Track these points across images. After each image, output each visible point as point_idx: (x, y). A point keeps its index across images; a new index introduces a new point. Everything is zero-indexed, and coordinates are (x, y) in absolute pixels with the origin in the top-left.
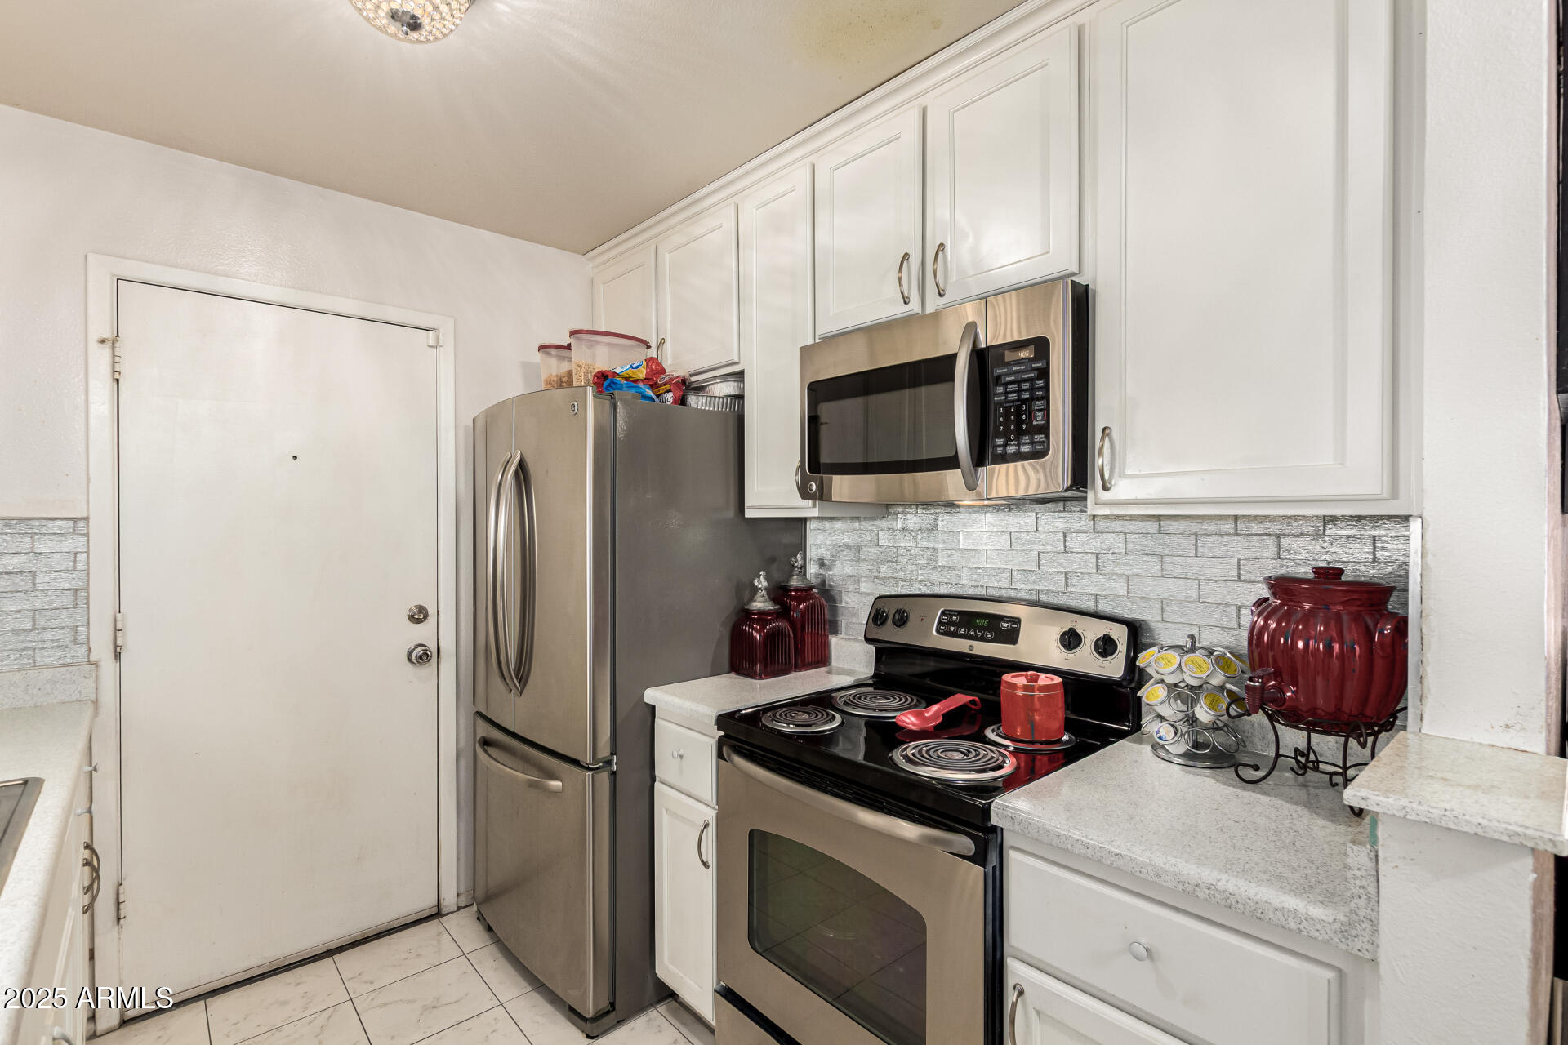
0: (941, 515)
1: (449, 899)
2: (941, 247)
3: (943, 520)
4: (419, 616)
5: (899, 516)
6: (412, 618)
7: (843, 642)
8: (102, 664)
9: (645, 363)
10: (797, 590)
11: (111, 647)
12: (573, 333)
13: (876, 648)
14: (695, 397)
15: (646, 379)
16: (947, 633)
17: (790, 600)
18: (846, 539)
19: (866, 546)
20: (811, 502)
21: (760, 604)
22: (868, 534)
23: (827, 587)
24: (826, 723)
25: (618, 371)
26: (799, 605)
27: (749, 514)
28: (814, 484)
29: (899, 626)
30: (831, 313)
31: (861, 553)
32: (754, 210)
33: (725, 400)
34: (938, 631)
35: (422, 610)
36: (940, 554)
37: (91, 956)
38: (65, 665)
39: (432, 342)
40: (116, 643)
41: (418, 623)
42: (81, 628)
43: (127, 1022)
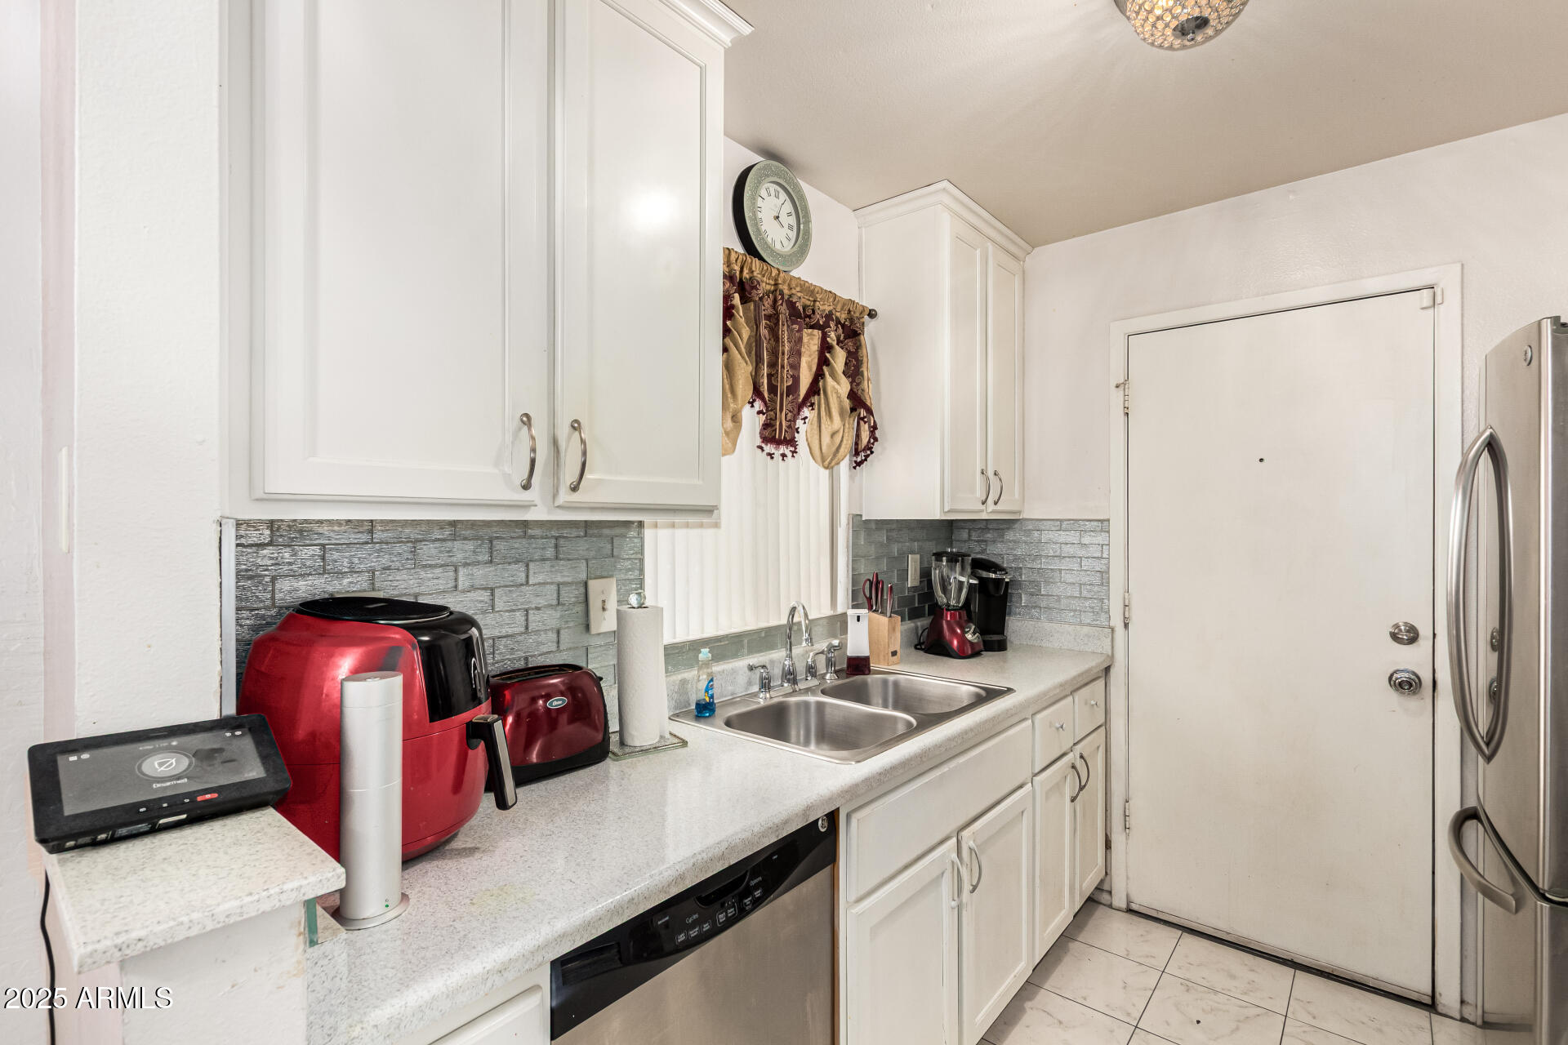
1: (1450, 1000)
4: (1406, 636)
11: (1122, 618)
35: (1412, 629)
37: (1108, 845)
38: (1097, 626)
39: (1427, 302)
40: (1124, 615)
41: (1405, 644)
42: (1106, 601)
43: (1130, 911)
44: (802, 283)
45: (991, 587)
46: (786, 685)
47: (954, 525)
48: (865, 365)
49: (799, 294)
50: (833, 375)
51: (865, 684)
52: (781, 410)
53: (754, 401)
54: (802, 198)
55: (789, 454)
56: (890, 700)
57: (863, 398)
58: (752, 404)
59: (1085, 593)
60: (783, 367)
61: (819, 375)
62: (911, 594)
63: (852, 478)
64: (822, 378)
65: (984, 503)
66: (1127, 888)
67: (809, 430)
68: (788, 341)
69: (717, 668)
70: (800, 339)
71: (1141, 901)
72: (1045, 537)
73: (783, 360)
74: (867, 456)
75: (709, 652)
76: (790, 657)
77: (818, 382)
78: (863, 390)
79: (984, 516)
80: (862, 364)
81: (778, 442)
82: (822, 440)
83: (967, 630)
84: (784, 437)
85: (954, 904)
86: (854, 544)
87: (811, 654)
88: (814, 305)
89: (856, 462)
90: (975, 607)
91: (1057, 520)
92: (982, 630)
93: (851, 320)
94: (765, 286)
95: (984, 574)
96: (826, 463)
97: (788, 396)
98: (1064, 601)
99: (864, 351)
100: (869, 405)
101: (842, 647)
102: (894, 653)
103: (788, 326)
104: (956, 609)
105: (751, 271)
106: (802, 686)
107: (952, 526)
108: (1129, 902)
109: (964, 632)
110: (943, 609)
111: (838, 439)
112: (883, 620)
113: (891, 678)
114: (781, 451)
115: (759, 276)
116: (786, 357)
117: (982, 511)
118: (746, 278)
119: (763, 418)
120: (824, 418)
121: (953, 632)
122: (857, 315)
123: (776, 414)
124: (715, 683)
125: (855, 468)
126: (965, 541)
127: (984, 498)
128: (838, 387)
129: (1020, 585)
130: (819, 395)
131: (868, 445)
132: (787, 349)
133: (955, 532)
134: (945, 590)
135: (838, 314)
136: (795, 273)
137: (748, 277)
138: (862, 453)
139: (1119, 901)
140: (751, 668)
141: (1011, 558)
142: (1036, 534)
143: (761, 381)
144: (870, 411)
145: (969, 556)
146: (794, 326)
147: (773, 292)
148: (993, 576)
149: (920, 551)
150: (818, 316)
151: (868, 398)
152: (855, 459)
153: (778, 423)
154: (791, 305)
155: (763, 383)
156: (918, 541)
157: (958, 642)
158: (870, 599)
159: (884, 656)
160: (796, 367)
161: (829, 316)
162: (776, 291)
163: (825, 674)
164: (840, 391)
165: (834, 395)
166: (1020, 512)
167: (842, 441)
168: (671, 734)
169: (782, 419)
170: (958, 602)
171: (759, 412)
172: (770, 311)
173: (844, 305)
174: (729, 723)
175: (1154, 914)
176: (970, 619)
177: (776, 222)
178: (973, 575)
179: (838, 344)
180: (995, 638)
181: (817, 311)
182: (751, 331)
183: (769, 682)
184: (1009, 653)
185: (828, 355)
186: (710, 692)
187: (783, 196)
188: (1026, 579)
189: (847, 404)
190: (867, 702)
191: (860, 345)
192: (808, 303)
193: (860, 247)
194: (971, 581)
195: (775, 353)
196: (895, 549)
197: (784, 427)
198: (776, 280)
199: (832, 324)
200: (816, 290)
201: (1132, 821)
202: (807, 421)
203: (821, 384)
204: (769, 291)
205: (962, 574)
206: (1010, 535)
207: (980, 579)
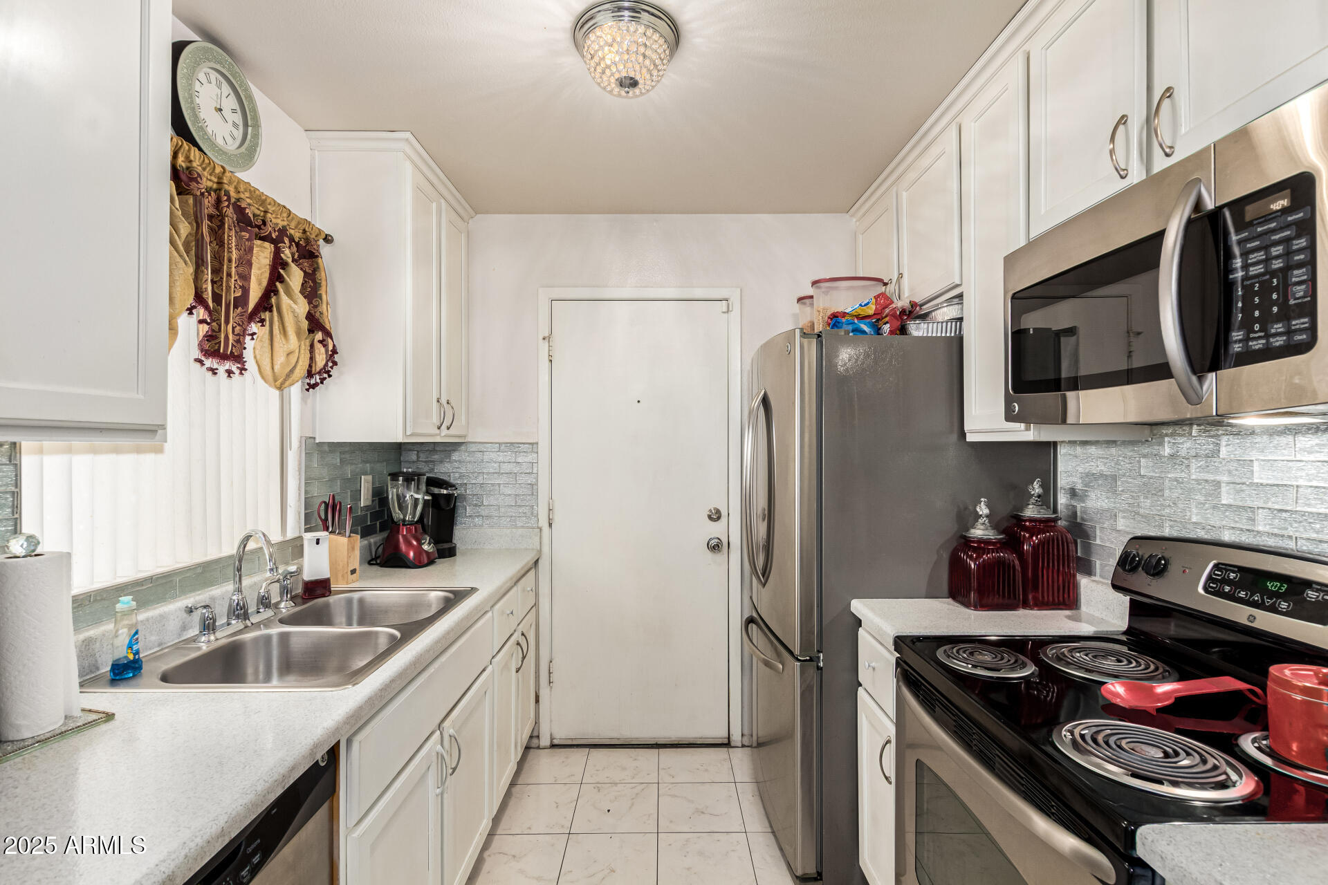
0: (1225, 438)
1: (736, 737)
2: (1169, 93)
3: (1227, 445)
4: (715, 516)
5: (1166, 439)
6: (710, 517)
7: (1093, 585)
8: (543, 528)
9: (874, 300)
10: (1031, 520)
11: (547, 519)
12: (815, 283)
13: (1131, 600)
14: (915, 326)
15: (874, 314)
16: (1219, 594)
17: (1021, 530)
18: (1101, 467)
19: (1124, 475)
20: (1023, 425)
21: (979, 532)
22: (1127, 461)
23: (1079, 520)
24: (1013, 669)
25: (847, 311)
26: (1031, 537)
27: (970, 438)
28: (1016, 405)
29: (1153, 575)
30: (1043, 211)
31: (1119, 483)
32: (973, 124)
33: (949, 324)
34: (1206, 589)
35: (718, 512)
36: (1224, 489)
37: (537, 701)
38: (528, 527)
39: (725, 309)
40: (549, 516)
41: (715, 521)
42: (535, 507)
43: (553, 746)
44: (252, 189)
45: (442, 503)
46: (233, 622)
47: (403, 447)
48: (323, 288)
49: (248, 200)
50: (289, 293)
51: (327, 606)
52: (227, 322)
53: (193, 307)
54: (250, 98)
55: (237, 372)
56: (355, 618)
57: (321, 321)
58: (190, 311)
59: (519, 503)
60: (229, 275)
61: (270, 291)
62: (364, 513)
63: (304, 400)
64: (275, 295)
65: (439, 428)
66: (551, 728)
67: (258, 347)
68: (236, 249)
69: (142, 616)
70: (251, 249)
71: (561, 735)
72: (486, 458)
73: (229, 268)
74: (322, 380)
75: (133, 600)
76: (239, 590)
77: (270, 298)
78: (321, 313)
79: (438, 440)
80: (320, 286)
81: (224, 357)
82: (275, 359)
83: (423, 542)
84: (231, 352)
85: (438, 791)
86: (307, 467)
87: (264, 585)
88: (264, 216)
89: (309, 384)
90: (429, 521)
91: (496, 443)
92: (436, 541)
93: (307, 240)
94: (207, 182)
95: (436, 491)
96: (278, 383)
97: (236, 307)
98: (502, 510)
99: (323, 274)
100: (328, 328)
101: (299, 571)
102: (353, 572)
103: (236, 232)
104: (411, 523)
105: (189, 160)
106: (255, 619)
107: (400, 448)
108: (552, 739)
109: (420, 544)
110: (399, 525)
111: (293, 359)
112: (342, 541)
113: (356, 596)
114: (227, 367)
115: (200, 168)
116: (234, 265)
117: (436, 435)
118: (180, 166)
119: (205, 328)
120: (278, 336)
121: (409, 544)
122: (313, 236)
123: (220, 326)
124: (140, 636)
125: (308, 390)
126: (414, 462)
127: (439, 424)
128: (293, 306)
129: (465, 498)
130: (271, 311)
131: (324, 368)
132: (234, 256)
133: (403, 453)
134: (400, 508)
135: (292, 232)
136: (243, 176)
137: (184, 165)
138: (316, 377)
139: (545, 741)
140: (190, 611)
141: (457, 475)
142: (479, 455)
143: (204, 286)
144: (328, 334)
145: (424, 475)
146: (243, 233)
147: (215, 191)
148: (445, 492)
149: (372, 472)
150: (270, 229)
151: (327, 322)
152: (308, 381)
153: (223, 336)
154: (240, 211)
155: (206, 288)
156: (370, 462)
157: (414, 554)
158: (325, 521)
159: (343, 576)
160: (245, 277)
161: (283, 231)
162: (220, 190)
163: (278, 603)
164: (297, 310)
165: (291, 315)
166: (465, 437)
167: (297, 362)
168: (83, 710)
169: (228, 331)
170: (414, 516)
171: (201, 322)
172: (212, 211)
173: (299, 223)
174: (166, 678)
175: (570, 742)
176: (425, 531)
177: (217, 115)
178: (427, 492)
179: (293, 262)
180: (446, 546)
181: (268, 224)
182: (192, 229)
183: (215, 621)
184: (458, 558)
185: (281, 271)
186: (135, 648)
187: (226, 89)
188: (471, 493)
189: (305, 324)
190: (329, 623)
191: (318, 268)
192: (258, 212)
193: (312, 170)
194: (426, 498)
195: (218, 258)
196: (348, 471)
197: (231, 341)
198: (220, 178)
199: (286, 240)
200: (268, 201)
201: (554, 677)
202: (255, 337)
203: (273, 300)
204: (211, 188)
205: (417, 493)
206: (455, 456)
207: (433, 495)
